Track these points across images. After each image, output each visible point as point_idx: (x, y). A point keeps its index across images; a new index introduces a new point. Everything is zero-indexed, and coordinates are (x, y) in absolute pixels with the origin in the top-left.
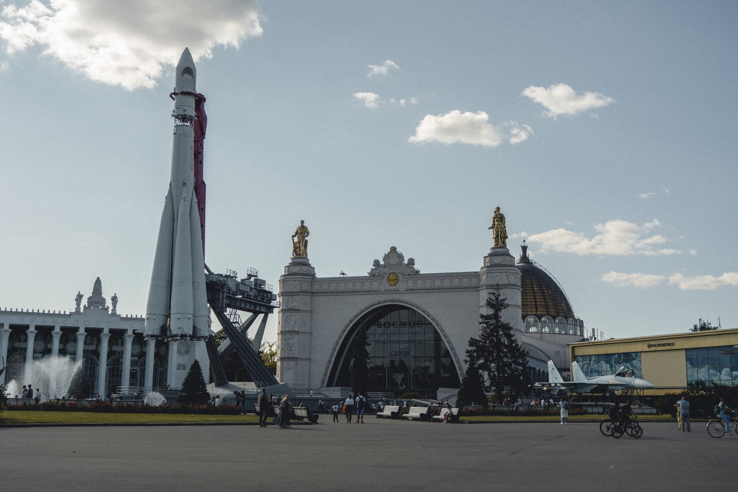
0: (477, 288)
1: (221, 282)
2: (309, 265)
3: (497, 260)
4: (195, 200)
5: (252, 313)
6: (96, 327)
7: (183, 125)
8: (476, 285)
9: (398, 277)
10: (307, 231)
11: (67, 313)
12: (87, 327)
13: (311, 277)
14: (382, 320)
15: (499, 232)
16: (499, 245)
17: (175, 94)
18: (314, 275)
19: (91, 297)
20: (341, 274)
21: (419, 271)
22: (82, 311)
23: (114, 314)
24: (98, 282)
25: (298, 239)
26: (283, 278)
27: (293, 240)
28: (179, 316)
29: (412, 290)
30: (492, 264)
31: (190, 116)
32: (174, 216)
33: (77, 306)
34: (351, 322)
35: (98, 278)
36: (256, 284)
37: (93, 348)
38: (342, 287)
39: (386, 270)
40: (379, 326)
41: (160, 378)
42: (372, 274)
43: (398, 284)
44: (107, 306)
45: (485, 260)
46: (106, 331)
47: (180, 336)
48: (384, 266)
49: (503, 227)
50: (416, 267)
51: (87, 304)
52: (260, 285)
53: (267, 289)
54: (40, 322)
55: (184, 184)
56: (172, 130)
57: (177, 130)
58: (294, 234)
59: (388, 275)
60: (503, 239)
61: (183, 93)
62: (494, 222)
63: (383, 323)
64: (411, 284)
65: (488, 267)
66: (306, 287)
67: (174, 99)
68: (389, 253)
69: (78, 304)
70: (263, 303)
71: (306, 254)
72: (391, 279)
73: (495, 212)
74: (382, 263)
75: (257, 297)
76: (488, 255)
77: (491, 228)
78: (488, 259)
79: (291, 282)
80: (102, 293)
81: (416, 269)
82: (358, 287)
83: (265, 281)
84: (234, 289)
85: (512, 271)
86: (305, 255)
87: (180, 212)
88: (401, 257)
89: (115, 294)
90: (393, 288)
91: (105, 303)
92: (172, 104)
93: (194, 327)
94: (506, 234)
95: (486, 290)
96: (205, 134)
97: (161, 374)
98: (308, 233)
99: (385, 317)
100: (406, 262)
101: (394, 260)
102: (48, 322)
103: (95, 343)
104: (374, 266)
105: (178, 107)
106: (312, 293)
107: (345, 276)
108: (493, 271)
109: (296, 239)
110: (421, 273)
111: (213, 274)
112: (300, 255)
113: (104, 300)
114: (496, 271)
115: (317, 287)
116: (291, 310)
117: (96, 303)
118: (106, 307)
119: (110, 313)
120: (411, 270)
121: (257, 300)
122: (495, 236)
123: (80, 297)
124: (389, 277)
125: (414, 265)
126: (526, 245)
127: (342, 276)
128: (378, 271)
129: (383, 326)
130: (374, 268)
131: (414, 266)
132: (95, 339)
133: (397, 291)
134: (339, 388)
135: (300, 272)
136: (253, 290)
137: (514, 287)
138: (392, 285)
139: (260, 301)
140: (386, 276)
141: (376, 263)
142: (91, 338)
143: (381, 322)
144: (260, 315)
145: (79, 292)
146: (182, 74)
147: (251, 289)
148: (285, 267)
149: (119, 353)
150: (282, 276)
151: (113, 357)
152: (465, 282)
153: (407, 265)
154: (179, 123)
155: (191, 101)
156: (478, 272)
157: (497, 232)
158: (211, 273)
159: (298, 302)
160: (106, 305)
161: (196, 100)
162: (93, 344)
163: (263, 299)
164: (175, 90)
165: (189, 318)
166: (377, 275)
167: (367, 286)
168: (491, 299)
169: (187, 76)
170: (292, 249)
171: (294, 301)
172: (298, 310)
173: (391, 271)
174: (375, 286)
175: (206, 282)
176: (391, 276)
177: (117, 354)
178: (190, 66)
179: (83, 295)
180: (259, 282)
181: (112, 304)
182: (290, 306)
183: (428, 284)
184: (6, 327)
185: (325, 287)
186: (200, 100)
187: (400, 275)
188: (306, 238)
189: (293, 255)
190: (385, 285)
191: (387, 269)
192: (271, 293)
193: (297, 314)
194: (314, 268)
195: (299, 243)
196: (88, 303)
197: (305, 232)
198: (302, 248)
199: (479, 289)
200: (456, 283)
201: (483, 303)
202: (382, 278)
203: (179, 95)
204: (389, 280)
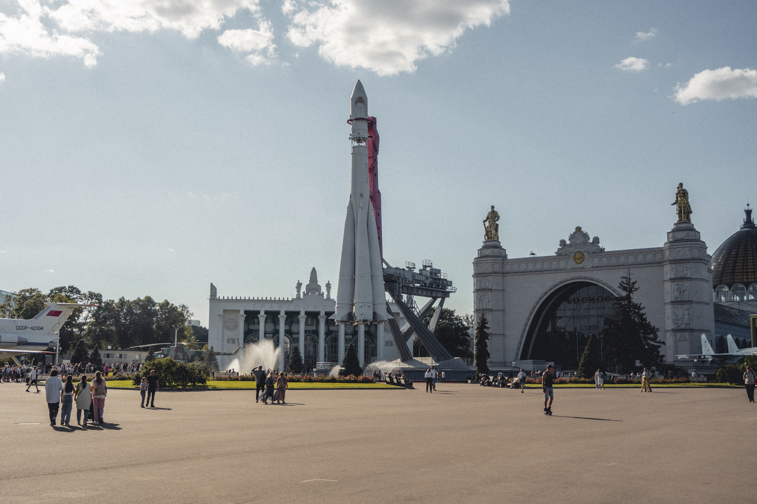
0: (660, 263)
1: (397, 275)
2: (500, 247)
3: (681, 235)
4: (372, 207)
5: (431, 298)
6: (314, 310)
7: (358, 146)
8: (660, 261)
9: (583, 255)
10: (497, 216)
11: (290, 299)
12: (306, 310)
13: (502, 259)
14: (572, 296)
15: (682, 208)
16: (683, 220)
17: (351, 120)
18: (506, 256)
19: (309, 284)
20: (531, 254)
21: (604, 249)
22: (302, 297)
24: (314, 272)
25: (489, 224)
26: (476, 260)
27: (485, 225)
28: (361, 305)
29: (597, 267)
30: (675, 239)
31: (363, 138)
32: (354, 222)
33: (297, 293)
34: (541, 299)
35: (314, 268)
36: (431, 273)
37: (313, 328)
38: (531, 267)
39: (572, 249)
40: (569, 302)
41: (372, 353)
42: (559, 254)
43: (584, 262)
44: (322, 292)
45: (668, 236)
46: (322, 314)
47: (363, 321)
48: (570, 245)
49: (686, 202)
50: (600, 245)
51: (305, 291)
52: (436, 274)
53: (442, 277)
54: (269, 308)
55: (362, 195)
56: (351, 151)
57: (354, 151)
58: (485, 219)
59: (574, 253)
60: (687, 214)
61: (356, 119)
62: (677, 198)
63: (572, 299)
64: (596, 262)
65: (671, 242)
66: (497, 268)
67: (350, 124)
68: (574, 233)
69: (299, 291)
70: (438, 290)
71: (498, 237)
72: (577, 257)
73: (678, 188)
74: (568, 242)
75: (432, 285)
76: (671, 230)
77: (675, 204)
78: (671, 235)
79: (484, 264)
80: (317, 281)
81: (601, 247)
82: (546, 266)
83: (440, 270)
84: (411, 279)
85: (694, 245)
86: (496, 238)
87: (358, 218)
88: (586, 236)
89: (329, 281)
90: (579, 266)
91: (321, 289)
92: (349, 128)
93: (375, 314)
94: (690, 208)
95: (669, 265)
96: (378, 150)
97: (373, 350)
98: (498, 217)
99: (574, 294)
100: (591, 241)
101: (580, 240)
102: (275, 308)
103: (315, 324)
104: (560, 246)
105: (354, 131)
106: (504, 273)
107: (535, 256)
108: (675, 247)
109: (487, 224)
110: (605, 251)
111: (391, 268)
112: (491, 238)
113: (320, 287)
114: (678, 246)
115: (508, 268)
116: (484, 290)
117: (313, 289)
118: (321, 293)
119: (325, 298)
120: (596, 248)
121: (432, 287)
122: (678, 212)
123: (299, 285)
124: (574, 256)
125: (598, 243)
127: (531, 256)
128: (565, 250)
129: (572, 302)
130: (561, 247)
131: (599, 245)
132: (315, 322)
133: (583, 269)
134: (531, 361)
135: (491, 254)
136: (430, 279)
137: (698, 261)
138: (578, 264)
139: (435, 288)
140: (572, 255)
141: (563, 243)
142: (311, 320)
143: (571, 299)
144: (438, 299)
145: (299, 281)
146: (356, 104)
147: (427, 278)
148: (478, 250)
149: (336, 332)
150: (475, 259)
151: (331, 336)
152: (649, 258)
153: (592, 243)
154: (356, 144)
155: (364, 125)
156: (661, 248)
157: (680, 207)
158: (389, 267)
159: (489, 282)
160: (322, 291)
161: (368, 124)
162: (313, 325)
163: (438, 286)
164: (350, 117)
165: (369, 306)
166: (563, 254)
167: (554, 265)
168: (623, 283)
169: (359, 105)
170: (484, 233)
171: (487, 281)
172: (491, 289)
173: (577, 250)
174: (562, 264)
175: (384, 275)
176: (577, 255)
177: (334, 333)
178: (362, 96)
179: (302, 283)
180: (434, 271)
181: (327, 290)
182: (483, 286)
183: (613, 261)
184: (242, 313)
185: (515, 268)
186: (372, 123)
187: (585, 254)
188: (496, 222)
189: (485, 239)
190: (572, 263)
191: (573, 249)
192: (446, 280)
193: (490, 293)
194: (505, 250)
195: (490, 226)
196: (306, 290)
197: (496, 216)
198: (493, 232)
199: (663, 264)
200: (640, 259)
201: (668, 277)
202: (568, 257)
203: (354, 121)
204: (575, 259)
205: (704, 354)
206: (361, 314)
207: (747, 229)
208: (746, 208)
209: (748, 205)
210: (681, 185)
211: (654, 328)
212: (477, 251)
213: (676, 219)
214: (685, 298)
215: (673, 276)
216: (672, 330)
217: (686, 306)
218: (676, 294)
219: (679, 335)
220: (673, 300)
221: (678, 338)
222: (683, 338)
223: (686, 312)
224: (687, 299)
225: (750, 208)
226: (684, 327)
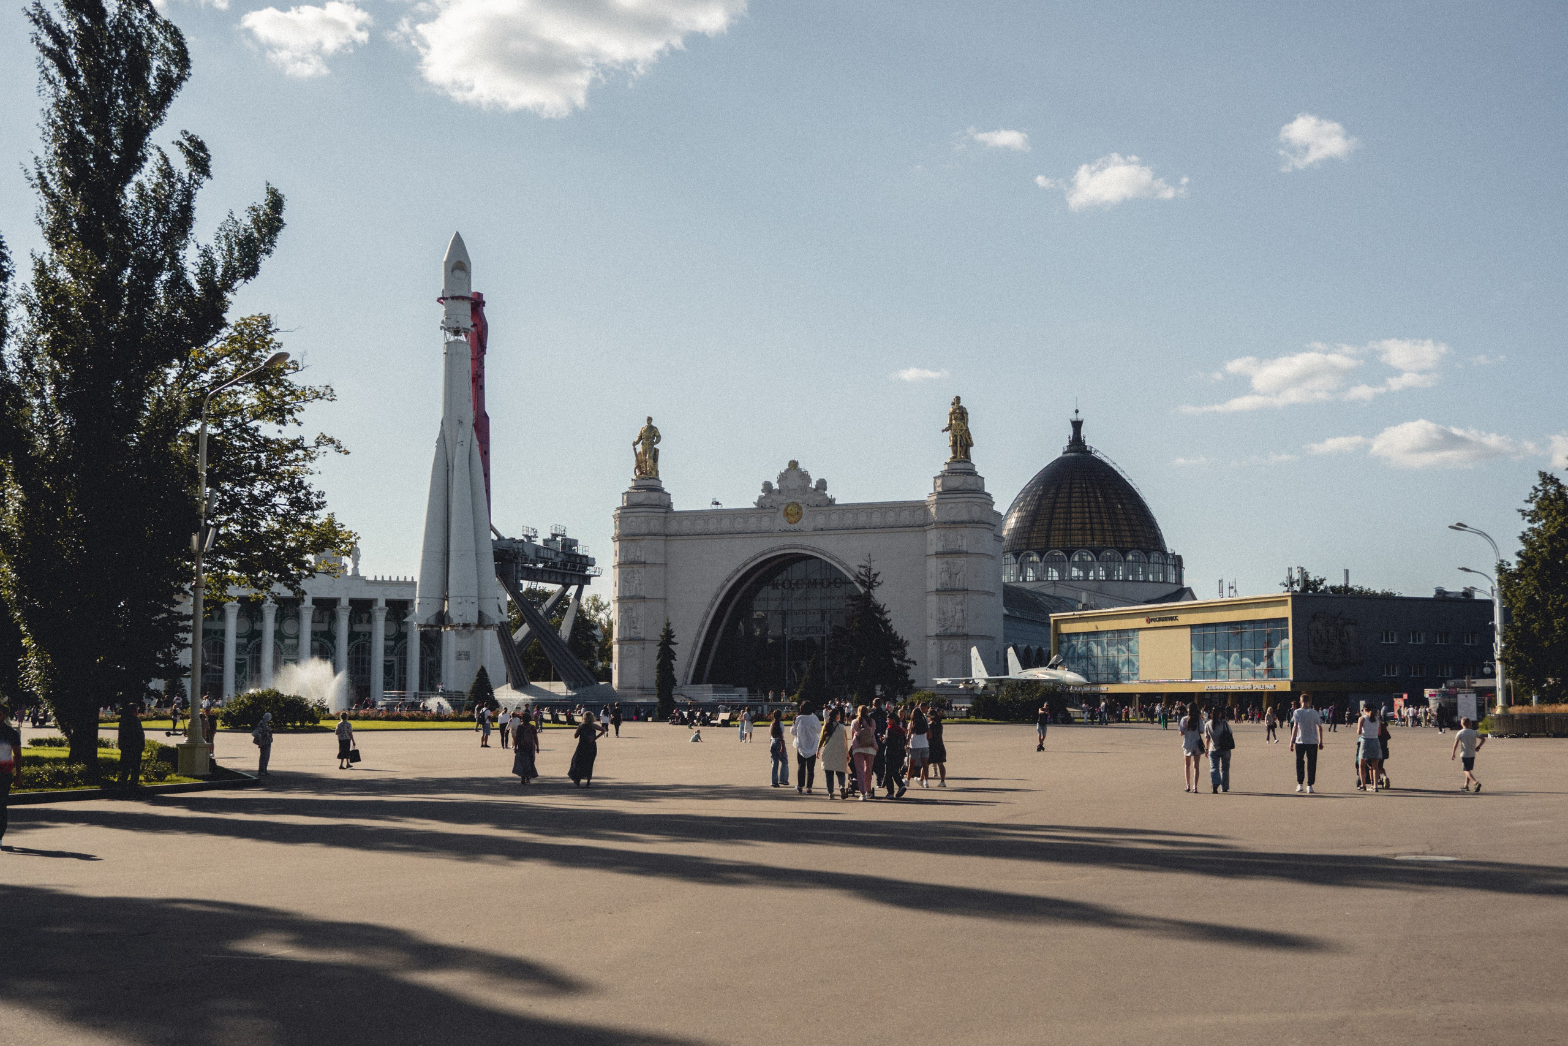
0: (923, 526)
1: (514, 550)
2: (661, 490)
3: (956, 482)
4: (476, 442)
5: (561, 586)
6: (329, 596)
7: (456, 341)
8: (922, 522)
9: (800, 508)
10: (657, 434)
13: (664, 510)
14: (779, 577)
15: (959, 437)
16: (958, 457)
17: (443, 298)
18: (669, 506)
20: (713, 504)
21: (835, 499)
23: (356, 575)
25: (643, 448)
26: (619, 511)
27: (635, 449)
28: (459, 600)
29: (822, 530)
30: (945, 488)
31: (464, 328)
32: (448, 466)
34: (728, 581)
36: (564, 546)
37: (324, 627)
38: (712, 527)
39: (781, 498)
40: (775, 586)
41: (430, 673)
42: (761, 504)
43: (802, 520)
45: (935, 483)
46: (345, 602)
47: (462, 626)
48: (779, 491)
49: (964, 428)
50: (829, 493)
52: (570, 547)
53: (580, 553)
55: (461, 422)
56: (442, 349)
57: (447, 349)
58: (636, 439)
59: (785, 506)
60: (965, 447)
61: (453, 298)
62: (951, 420)
63: (780, 582)
64: (821, 521)
65: (939, 493)
66: (655, 526)
67: (442, 303)
68: (787, 471)
70: (573, 572)
71: (657, 472)
72: (789, 512)
73: (953, 404)
74: (776, 486)
75: (565, 565)
76: (940, 473)
77: (946, 430)
78: (939, 482)
79: (634, 519)
81: (829, 496)
82: (739, 525)
83: (577, 541)
84: (532, 556)
85: (975, 500)
86: (654, 473)
87: (455, 463)
88: (805, 477)
90: (792, 527)
91: (341, 559)
92: (440, 312)
93: (480, 613)
94: (970, 438)
95: (935, 530)
96: (486, 348)
97: (432, 666)
98: (659, 437)
99: (785, 572)
100: (813, 485)
101: (794, 483)
103: (327, 619)
104: (763, 492)
105: (448, 316)
106: (667, 536)
107: (719, 507)
108: (945, 501)
109: (639, 448)
110: (836, 502)
111: (503, 539)
112: (646, 473)
114: (949, 500)
115: (673, 527)
116: (633, 563)
118: (343, 565)
119: (349, 573)
120: (820, 498)
121: (565, 569)
122: (951, 444)
124: (786, 510)
125: (825, 489)
126: (1080, 420)
127: (714, 507)
128: (770, 500)
129: (780, 587)
130: (764, 494)
131: (826, 492)
132: (327, 614)
133: (799, 532)
134: (711, 685)
135: (646, 502)
136: (561, 555)
137: (979, 525)
138: (790, 523)
139: (569, 570)
140: (784, 507)
141: (767, 486)
142: (320, 613)
143: (778, 581)
144: (572, 587)
146: (452, 271)
147: (557, 553)
148: (623, 494)
149: (364, 635)
150: (618, 509)
151: (356, 641)
152: (905, 517)
153: (815, 490)
154: (452, 338)
155: (467, 307)
156: (923, 502)
157: (955, 436)
158: (500, 538)
159: (644, 550)
161: (472, 304)
162: (323, 622)
163: (575, 566)
164: (443, 292)
165: (473, 603)
166: (768, 505)
167: (753, 523)
168: (861, 573)
169: (459, 273)
170: (634, 464)
171: (638, 549)
172: (645, 563)
173: (791, 500)
174: (766, 523)
175: (494, 552)
176: (790, 508)
177: (361, 637)
178: (462, 260)
180: (568, 543)
181: (352, 559)
182: (631, 557)
183: (849, 521)
185: (686, 526)
186: (477, 303)
187: (804, 507)
188: (655, 446)
189: (636, 474)
190: (781, 522)
191: (784, 497)
192: (586, 557)
193: (642, 570)
194: (670, 494)
195: (645, 453)
197: (655, 435)
198: (650, 463)
199: (926, 528)
200: (891, 518)
201: (932, 550)
202: (775, 510)
203: (450, 301)
204: (787, 514)
205: (974, 677)
207: (1073, 454)
208: (1074, 418)
209: (1077, 412)
210: (958, 399)
211: (902, 640)
212: (621, 495)
213: (950, 454)
214: (958, 585)
215: (940, 549)
216: (937, 635)
217: (959, 597)
218: (945, 577)
219: (946, 643)
220: (939, 587)
221: (945, 649)
222: (952, 648)
223: (959, 607)
224: (961, 587)
225: (1080, 417)
226: (954, 630)
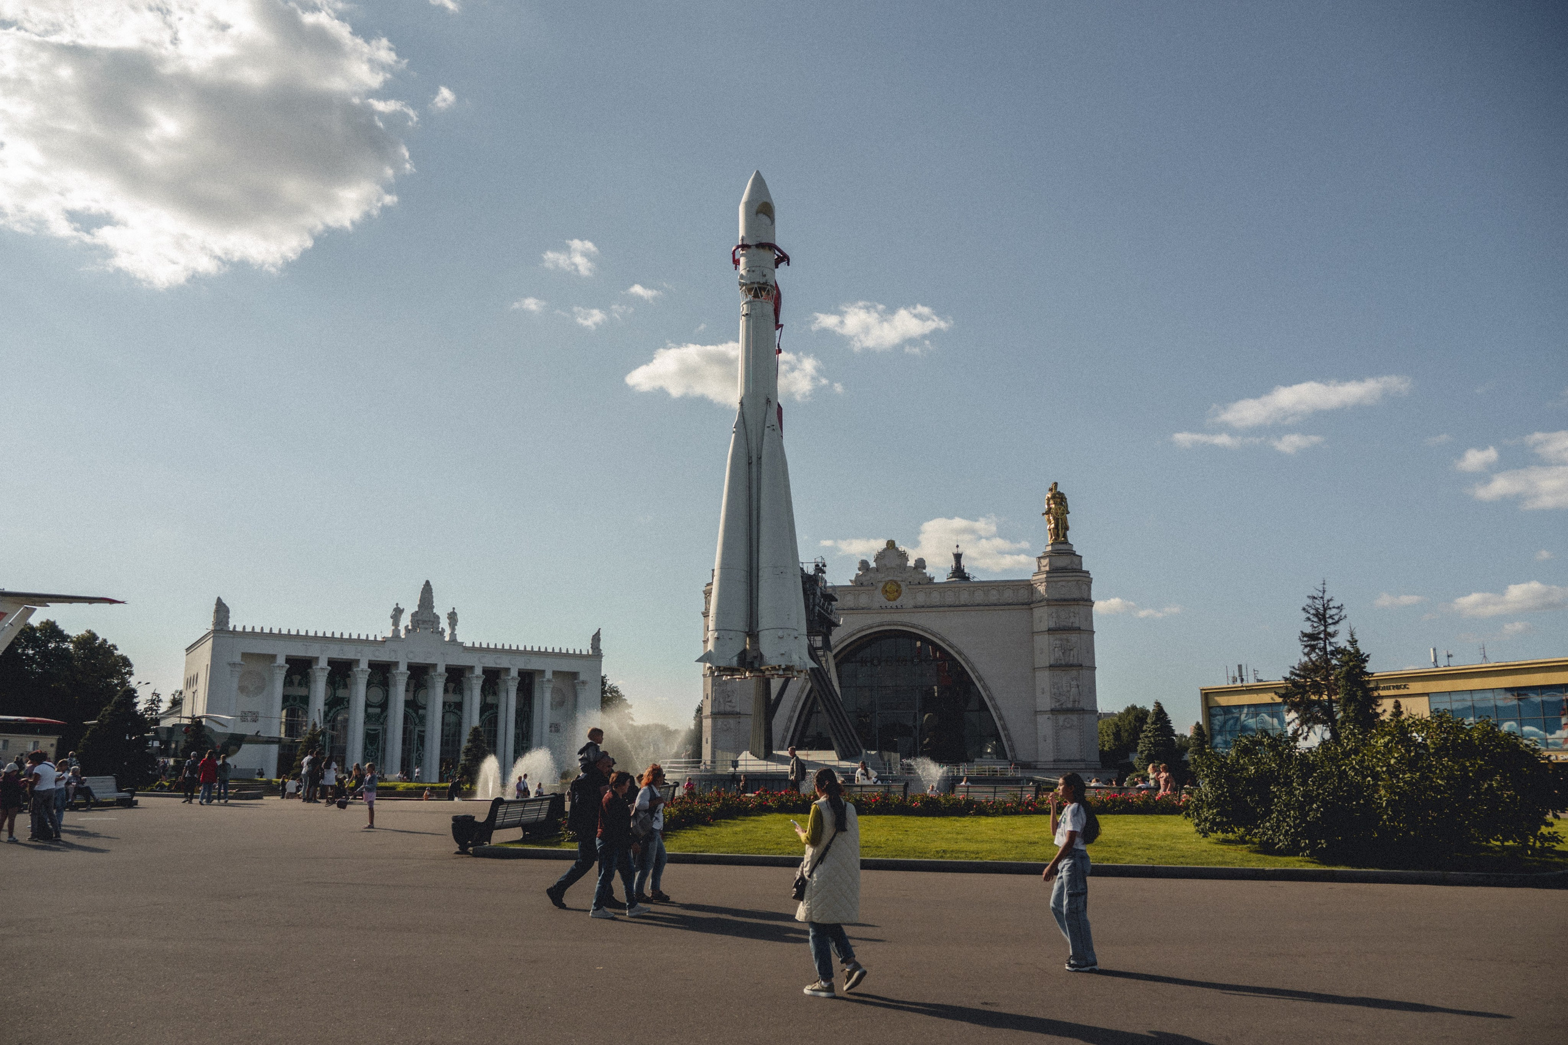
0: (1029, 605)
3: (1061, 562)
6: (427, 662)
8: (1029, 600)
9: (899, 586)
11: (379, 639)
12: (410, 661)
15: (1059, 520)
16: (1060, 540)
17: (744, 247)
19: (417, 612)
21: (934, 578)
22: (403, 637)
23: (453, 641)
24: (427, 589)
29: (923, 607)
30: (1051, 568)
33: (393, 628)
35: (428, 582)
39: (880, 576)
40: (864, 663)
42: (858, 582)
43: (900, 598)
44: (442, 628)
45: (1039, 563)
46: (441, 669)
48: (877, 569)
49: (1063, 512)
50: (928, 571)
51: (410, 624)
54: (336, 653)
56: (743, 308)
59: (883, 583)
61: (759, 246)
62: (1049, 504)
64: (921, 598)
65: (1045, 572)
68: (885, 550)
69: (396, 623)
72: (888, 590)
73: (1050, 490)
74: (873, 564)
76: (1044, 554)
77: (1047, 514)
78: (1045, 562)
80: (433, 607)
81: (928, 574)
88: (904, 556)
89: (454, 608)
90: (893, 604)
91: (439, 623)
95: (1045, 607)
99: (868, 649)
100: (912, 564)
101: (893, 562)
102: (349, 654)
104: (860, 570)
105: (753, 269)
108: (1055, 579)
110: (935, 581)
113: (438, 617)
117: (424, 622)
118: (440, 630)
119: (447, 639)
120: (921, 576)
122: (1052, 527)
123: (398, 612)
124: (884, 587)
125: (924, 568)
126: (960, 552)
128: (868, 578)
129: (869, 664)
130: (861, 573)
131: (925, 571)
133: (899, 609)
138: (889, 600)
140: (881, 585)
141: (864, 565)
142: (414, 680)
143: (864, 658)
145: (397, 604)
146: (754, 213)
152: (1008, 595)
153: (915, 568)
156: (1029, 580)
157: (1056, 520)
160: (441, 626)
164: (743, 239)
165: (796, 638)
166: (866, 583)
167: (850, 601)
169: (764, 218)
173: (890, 578)
174: (863, 600)
176: (888, 586)
178: (765, 200)
179: (403, 609)
181: (450, 624)
183: (948, 598)
184: (281, 661)
187: (903, 585)
190: (879, 599)
191: (883, 575)
196: (412, 622)
199: (1032, 606)
200: (994, 597)
201: (1044, 627)
202: (874, 588)
203: (754, 250)
204: (885, 591)
206: (782, 654)
208: (955, 551)
209: (958, 546)
210: (1056, 485)
214: (1072, 660)
215: (1052, 625)
216: (1052, 710)
217: (1074, 673)
218: (1058, 654)
219: (1061, 718)
220: (1052, 662)
221: (1061, 723)
222: (1068, 723)
223: (1074, 683)
224: (1076, 662)
225: (960, 551)
226: (1070, 705)
